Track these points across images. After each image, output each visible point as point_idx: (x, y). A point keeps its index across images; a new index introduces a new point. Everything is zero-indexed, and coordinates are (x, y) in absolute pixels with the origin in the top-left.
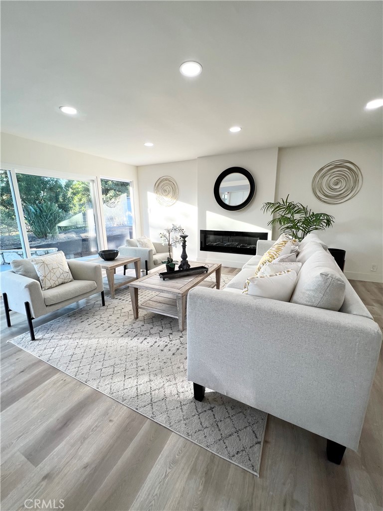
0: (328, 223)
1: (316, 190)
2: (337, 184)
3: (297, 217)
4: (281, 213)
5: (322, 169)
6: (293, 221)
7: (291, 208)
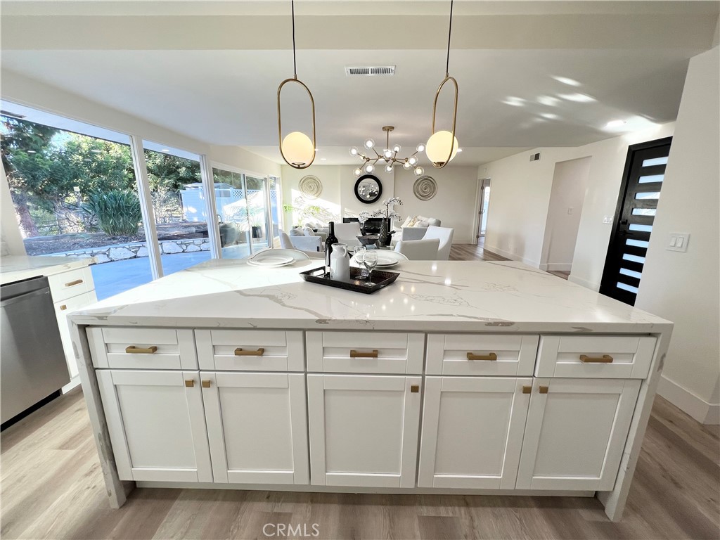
1: (416, 192)
2: (425, 189)
5: (418, 180)
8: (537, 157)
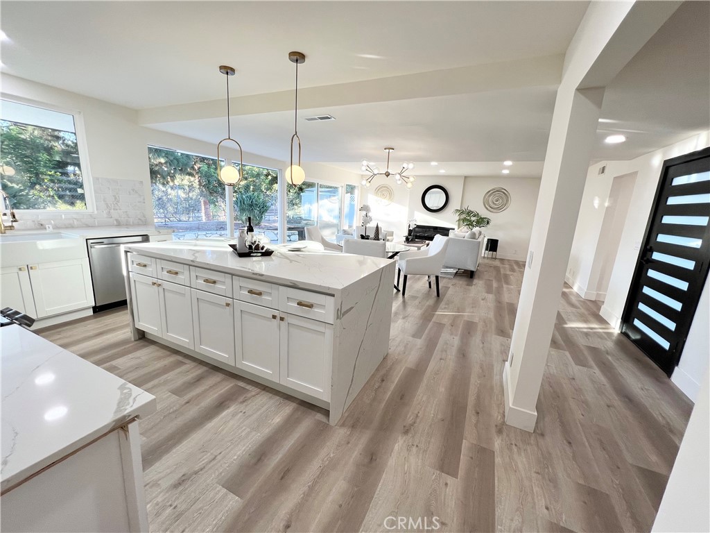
0: (488, 223)
1: (486, 203)
2: (497, 201)
3: (473, 219)
4: (463, 216)
5: (489, 191)
6: (470, 221)
7: (469, 213)
8: (603, 170)
